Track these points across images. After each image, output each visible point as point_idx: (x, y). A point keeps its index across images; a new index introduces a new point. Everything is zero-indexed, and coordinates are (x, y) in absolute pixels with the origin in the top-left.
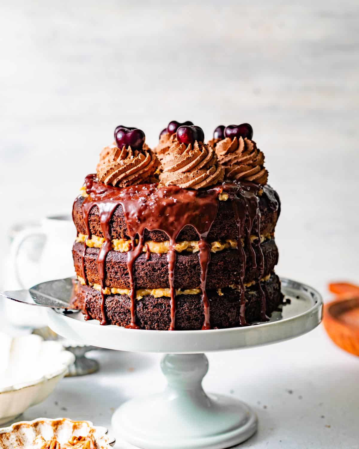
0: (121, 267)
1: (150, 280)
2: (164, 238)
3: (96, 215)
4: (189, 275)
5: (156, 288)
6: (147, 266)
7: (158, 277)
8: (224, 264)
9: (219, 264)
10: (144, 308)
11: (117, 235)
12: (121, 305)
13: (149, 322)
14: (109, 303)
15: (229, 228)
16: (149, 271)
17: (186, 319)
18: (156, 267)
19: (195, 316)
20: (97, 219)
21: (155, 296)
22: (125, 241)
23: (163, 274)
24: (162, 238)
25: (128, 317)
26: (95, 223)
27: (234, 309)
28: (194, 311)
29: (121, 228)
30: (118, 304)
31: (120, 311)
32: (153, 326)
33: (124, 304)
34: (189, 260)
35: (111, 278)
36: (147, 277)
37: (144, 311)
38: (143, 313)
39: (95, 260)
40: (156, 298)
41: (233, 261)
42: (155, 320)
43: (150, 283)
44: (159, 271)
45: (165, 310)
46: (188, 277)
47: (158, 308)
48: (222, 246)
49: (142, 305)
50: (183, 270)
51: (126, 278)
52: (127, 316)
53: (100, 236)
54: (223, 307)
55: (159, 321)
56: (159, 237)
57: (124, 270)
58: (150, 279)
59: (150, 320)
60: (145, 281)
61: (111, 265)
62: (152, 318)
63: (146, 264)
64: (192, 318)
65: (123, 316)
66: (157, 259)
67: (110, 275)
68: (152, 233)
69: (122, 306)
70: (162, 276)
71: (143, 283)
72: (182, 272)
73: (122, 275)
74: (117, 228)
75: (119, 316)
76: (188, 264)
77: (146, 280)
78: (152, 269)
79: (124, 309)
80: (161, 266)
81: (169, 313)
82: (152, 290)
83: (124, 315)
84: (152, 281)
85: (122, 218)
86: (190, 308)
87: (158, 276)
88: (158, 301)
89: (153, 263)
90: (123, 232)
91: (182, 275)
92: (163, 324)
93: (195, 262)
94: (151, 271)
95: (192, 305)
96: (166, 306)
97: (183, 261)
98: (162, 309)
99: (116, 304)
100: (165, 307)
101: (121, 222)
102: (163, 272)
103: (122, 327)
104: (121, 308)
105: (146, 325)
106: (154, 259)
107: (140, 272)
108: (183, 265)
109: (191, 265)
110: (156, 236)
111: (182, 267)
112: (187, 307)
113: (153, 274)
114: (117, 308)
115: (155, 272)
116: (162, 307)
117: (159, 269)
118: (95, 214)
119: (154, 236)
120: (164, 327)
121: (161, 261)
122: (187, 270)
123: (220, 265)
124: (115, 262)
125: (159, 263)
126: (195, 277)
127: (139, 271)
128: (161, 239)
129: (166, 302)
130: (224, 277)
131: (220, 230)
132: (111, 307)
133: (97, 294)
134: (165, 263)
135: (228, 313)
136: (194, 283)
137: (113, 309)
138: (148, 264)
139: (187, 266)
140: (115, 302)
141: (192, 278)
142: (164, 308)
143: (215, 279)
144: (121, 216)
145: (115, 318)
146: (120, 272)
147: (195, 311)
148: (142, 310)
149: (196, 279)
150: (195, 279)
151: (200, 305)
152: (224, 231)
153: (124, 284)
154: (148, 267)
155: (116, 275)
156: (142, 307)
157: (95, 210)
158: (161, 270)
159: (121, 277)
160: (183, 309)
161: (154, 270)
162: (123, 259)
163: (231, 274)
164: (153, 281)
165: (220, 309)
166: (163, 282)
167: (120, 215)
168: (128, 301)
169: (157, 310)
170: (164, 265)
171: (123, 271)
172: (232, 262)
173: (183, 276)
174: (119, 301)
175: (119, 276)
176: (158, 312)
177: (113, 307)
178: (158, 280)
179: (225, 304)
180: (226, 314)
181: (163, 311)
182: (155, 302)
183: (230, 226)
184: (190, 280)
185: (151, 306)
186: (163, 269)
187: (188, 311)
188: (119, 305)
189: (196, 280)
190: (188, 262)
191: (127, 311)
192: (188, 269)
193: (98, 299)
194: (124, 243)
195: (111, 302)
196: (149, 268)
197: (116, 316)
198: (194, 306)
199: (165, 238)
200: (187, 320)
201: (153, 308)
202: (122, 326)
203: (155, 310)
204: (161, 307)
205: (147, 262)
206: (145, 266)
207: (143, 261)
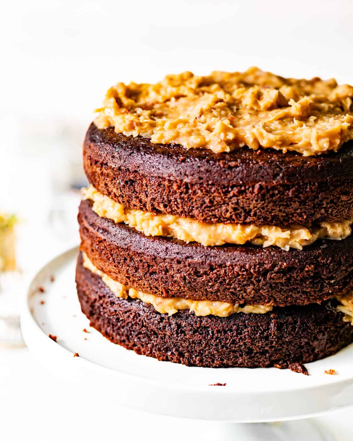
0: (144, 261)
1: (190, 288)
2: (217, 219)
3: (109, 166)
4: (254, 285)
5: (200, 300)
6: (185, 266)
7: (204, 285)
8: (315, 268)
9: (307, 269)
10: (179, 332)
11: (140, 205)
12: (142, 321)
13: (186, 354)
14: (123, 314)
15: (329, 206)
16: (189, 275)
17: (246, 352)
18: (201, 270)
19: (260, 349)
20: (111, 173)
21: (197, 314)
22: (152, 217)
23: (212, 281)
24: (213, 218)
25: (153, 342)
26: (108, 179)
27: (324, 335)
28: (259, 342)
29: (147, 196)
30: (137, 319)
31: (141, 331)
32: (193, 360)
33: (147, 321)
34: (256, 262)
35: (128, 274)
36: (185, 284)
37: (178, 337)
38: (177, 339)
39: (105, 240)
40: (198, 317)
41: (330, 263)
42: (196, 351)
43: (191, 291)
44: (204, 276)
45: (212, 338)
46: (253, 289)
47: (201, 334)
48: (313, 236)
49: (176, 326)
50: (245, 278)
51: (151, 279)
52: (151, 340)
53: (116, 201)
54: (307, 334)
55: (202, 354)
56: (208, 216)
57: (149, 266)
58: (191, 286)
59: (189, 352)
60: (182, 288)
61: (128, 254)
62: (192, 349)
63: (184, 263)
64: (255, 351)
65: (145, 339)
66: (202, 257)
67: (128, 270)
68: (198, 210)
69: (145, 323)
70: (210, 284)
71: (179, 290)
72: (243, 281)
73: (146, 274)
74: (141, 195)
75: (139, 338)
76: (255, 269)
77: (184, 287)
78: (194, 273)
79: (147, 329)
80: (209, 269)
81: (218, 343)
82: (193, 303)
83: (147, 337)
84: (193, 289)
85: (149, 180)
86: (252, 337)
87: (203, 283)
88: (201, 322)
89: (197, 263)
90: (151, 202)
91: (244, 286)
92: (209, 358)
93: (266, 266)
94: (192, 276)
95: (257, 331)
96: (215, 332)
97: (246, 264)
98: (208, 336)
99: (134, 317)
100: (213, 332)
101: (147, 186)
102: (211, 279)
103: (142, 356)
104: (143, 326)
105: (181, 359)
106: (199, 257)
107: (174, 274)
108: (246, 270)
109: (259, 270)
110: (204, 215)
111: (245, 273)
112: (248, 335)
113: (195, 279)
114: (136, 326)
115: (198, 276)
116: (208, 331)
117: (205, 273)
118: (108, 164)
119: (201, 214)
120: (211, 363)
121: (209, 261)
122: (252, 278)
123: (308, 271)
124: (134, 251)
125: (205, 263)
126: (265, 290)
127: (173, 272)
128: (212, 220)
129: (215, 325)
130: (312, 290)
131: (313, 209)
132: (126, 322)
133: (105, 294)
134: (216, 265)
135: (313, 342)
136: (262, 297)
137: (130, 325)
138: (187, 263)
139: (253, 273)
140: (134, 314)
141: (259, 290)
142: (211, 334)
143: (299, 292)
144: (147, 176)
145: (131, 339)
146: (143, 268)
147: (261, 340)
148: (175, 336)
149: (267, 292)
150: (265, 293)
151: (270, 332)
152: (320, 210)
153: (147, 287)
154: (188, 268)
155: (136, 272)
156: (176, 330)
157: (109, 159)
158: (208, 275)
159: (144, 276)
160: (241, 338)
161: (197, 273)
162: (148, 248)
163: (325, 284)
164: (195, 289)
165: (302, 337)
166: (212, 293)
167: (146, 174)
168: (154, 316)
169: (199, 337)
170: (214, 267)
171: (147, 269)
172: (329, 265)
173: (246, 287)
174: (139, 315)
175: (141, 274)
176: (201, 340)
177: (129, 323)
178: (203, 290)
179: (309, 328)
180: (311, 343)
181: (209, 340)
182: (196, 324)
183: (332, 201)
184: (256, 293)
185: (190, 330)
186: (213, 274)
187: (249, 342)
188: (140, 321)
189: (267, 294)
190: (255, 266)
191: (152, 333)
192: (254, 276)
193: (106, 303)
194: (152, 219)
195: (126, 312)
196: (189, 271)
197: (134, 336)
198: (260, 334)
199: (219, 219)
200: (248, 353)
201: (194, 333)
202: (143, 353)
203: (197, 337)
204: (206, 333)
205: (186, 260)
206: (182, 266)
207: (180, 258)
